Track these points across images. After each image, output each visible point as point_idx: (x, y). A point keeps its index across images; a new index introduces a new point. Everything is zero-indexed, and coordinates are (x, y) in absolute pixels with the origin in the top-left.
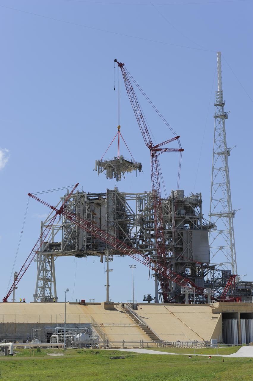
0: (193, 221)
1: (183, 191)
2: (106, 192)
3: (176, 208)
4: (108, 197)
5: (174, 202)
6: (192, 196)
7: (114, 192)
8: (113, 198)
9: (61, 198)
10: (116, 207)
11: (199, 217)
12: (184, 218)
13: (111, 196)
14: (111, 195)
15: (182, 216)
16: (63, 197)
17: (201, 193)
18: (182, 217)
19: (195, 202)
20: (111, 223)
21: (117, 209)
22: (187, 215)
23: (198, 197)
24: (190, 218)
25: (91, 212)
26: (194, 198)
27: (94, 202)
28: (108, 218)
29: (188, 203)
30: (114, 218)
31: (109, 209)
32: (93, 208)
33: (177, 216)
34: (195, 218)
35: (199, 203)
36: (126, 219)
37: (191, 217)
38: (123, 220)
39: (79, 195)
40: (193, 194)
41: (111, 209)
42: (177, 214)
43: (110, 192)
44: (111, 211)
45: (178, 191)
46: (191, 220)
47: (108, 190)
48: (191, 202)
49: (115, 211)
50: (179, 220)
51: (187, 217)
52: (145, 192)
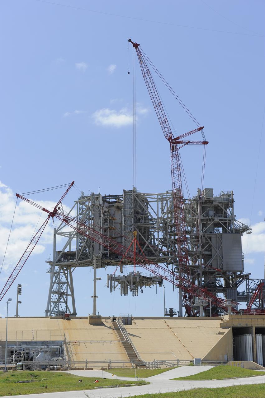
0: (223, 224)
1: (212, 189)
2: (123, 193)
3: (203, 209)
4: (125, 199)
5: (200, 203)
6: (222, 196)
7: (132, 192)
8: (130, 200)
9: (75, 202)
10: (134, 209)
11: (231, 219)
12: (213, 220)
13: (128, 198)
14: (128, 196)
15: (210, 218)
16: (77, 200)
17: (232, 191)
18: (210, 220)
19: (226, 202)
20: (129, 228)
21: (136, 212)
22: (216, 216)
23: (229, 196)
24: (221, 220)
25: (108, 216)
26: (225, 197)
27: (113, 206)
28: (125, 222)
29: (218, 203)
30: (131, 222)
31: (127, 212)
32: (113, 213)
33: (204, 218)
34: (225, 220)
35: (231, 202)
36: (145, 223)
37: (221, 218)
38: (142, 224)
39: (93, 198)
40: (223, 193)
41: (128, 212)
42: (205, 215)
43: (127, 193)
44: (129, 214)
45: (206, 190)
46: (221, 222)
47: (124, 191)
48: (220, 202)
49: (133, 214)
50: (207, 222)
51: (217, 219)
52: (167, 191)
